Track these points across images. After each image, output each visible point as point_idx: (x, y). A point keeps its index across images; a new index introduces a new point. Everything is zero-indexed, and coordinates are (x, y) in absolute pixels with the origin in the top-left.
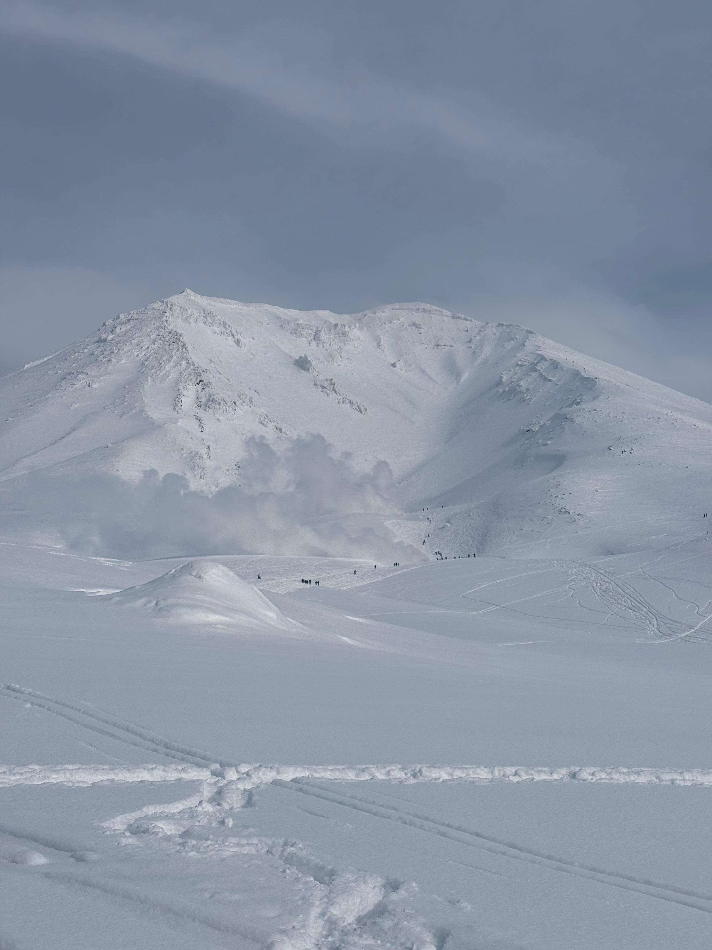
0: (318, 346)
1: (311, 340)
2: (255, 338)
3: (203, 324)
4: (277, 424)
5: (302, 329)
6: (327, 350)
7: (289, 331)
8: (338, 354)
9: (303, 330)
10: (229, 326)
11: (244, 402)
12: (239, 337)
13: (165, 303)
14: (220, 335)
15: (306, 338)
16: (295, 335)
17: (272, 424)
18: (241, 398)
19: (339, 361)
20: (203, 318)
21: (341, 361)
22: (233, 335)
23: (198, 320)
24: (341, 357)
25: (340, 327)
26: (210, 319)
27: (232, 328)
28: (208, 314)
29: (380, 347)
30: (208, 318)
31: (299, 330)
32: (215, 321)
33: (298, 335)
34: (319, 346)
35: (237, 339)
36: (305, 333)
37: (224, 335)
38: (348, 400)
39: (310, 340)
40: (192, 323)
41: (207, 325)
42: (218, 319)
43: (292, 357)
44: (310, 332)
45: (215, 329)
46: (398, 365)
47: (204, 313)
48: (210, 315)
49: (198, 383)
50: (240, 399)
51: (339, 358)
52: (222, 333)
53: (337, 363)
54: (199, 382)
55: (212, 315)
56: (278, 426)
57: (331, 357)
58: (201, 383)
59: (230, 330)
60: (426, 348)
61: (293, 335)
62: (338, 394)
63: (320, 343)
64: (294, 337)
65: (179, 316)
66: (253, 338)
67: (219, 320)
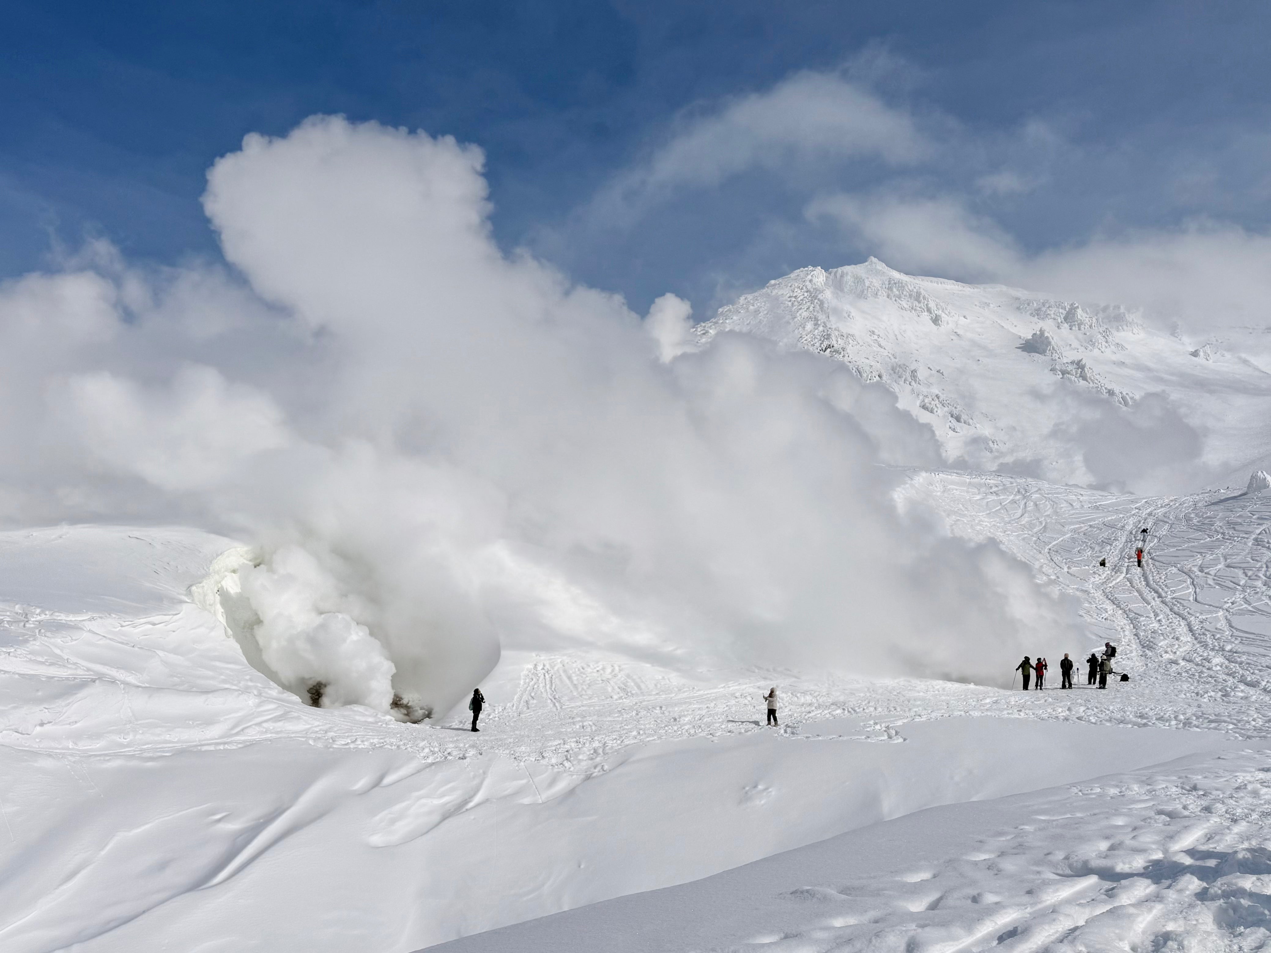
0: (1071, 329)
1: (1061, 322)
2: (967, 317)
3: (885, 298)
4: (953, 408)
5: (1049, 307)
6: (1085, 334)
7: (1028, 313)
8: (1102, 338)
9: (1050, 309)
10: (924, 298)
11: (900, 377)
12: (939, 312)
13: (832, 274)
14: (909, 312)
15: (1054, 319)
16: (1036, 317)
17: (946, 409)
18: (897, 371)
19: (1104, 347)
20: (886, 290)
21: (1106, 347)
22: (929, 310)
23: (880, 293)
24: (1107, 342)
25: (1111, 309)
26: (897, 290)
27: (928, 301)
28: (895, 283)
29: (1176, 335)
30: (895, 290)
31: (1044, 309)
32: (905, 293)
33: (1042, 317)
34: (1074, 328)
35: (936, 315)
36: (1052, 312)
37: (915, 310)
38: (1106, 389)
39: (1059, 321)
40: (869, 297)
41: (891, 299)
42: (909, 289)
43: (1022, 338)
44: (1061, 311)
45: (904, 303)
46: (1201, 354)
47: (889, 284)
48: (897, 285)
49: (824, 349)
50: (895, 373)
51: (1104, 343)
52: (912, 308)
53: (1099, 349)
54: (826, 349)
55: (900, 285)
56: (955, 412)
57: (1091, 341)
58: (829, 350)
59: (926, 302)
60: (1251, 333)
61: (1034, 316)
62: (1089, 381)
63: (1075, 325)
64: (1035, 319)
65: (852, 290)
66: (964, 317)
67: (910, 291)
